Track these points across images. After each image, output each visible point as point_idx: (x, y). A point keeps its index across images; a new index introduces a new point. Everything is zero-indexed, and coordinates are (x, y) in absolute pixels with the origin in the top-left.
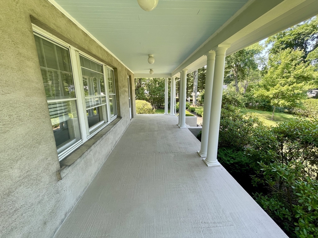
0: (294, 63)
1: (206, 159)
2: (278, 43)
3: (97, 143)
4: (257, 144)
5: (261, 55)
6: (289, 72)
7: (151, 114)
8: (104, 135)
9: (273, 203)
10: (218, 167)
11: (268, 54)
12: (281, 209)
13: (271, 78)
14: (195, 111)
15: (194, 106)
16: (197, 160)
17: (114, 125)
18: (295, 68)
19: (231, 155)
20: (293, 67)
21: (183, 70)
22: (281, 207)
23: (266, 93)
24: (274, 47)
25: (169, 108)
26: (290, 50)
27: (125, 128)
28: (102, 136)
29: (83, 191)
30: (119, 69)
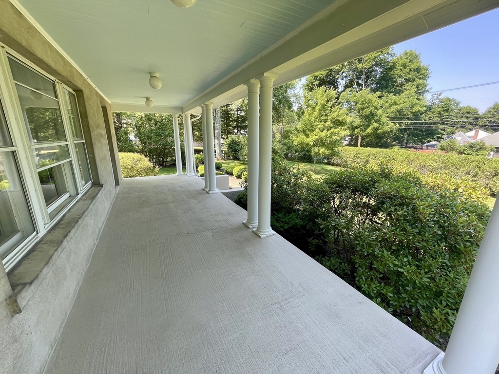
0: (329, 104)
1: (257, 230)
2: (312, 78)
3: (71, 234)
4: (313, 199)
5: (296, 92)
6: (326, 115)
7: (151, 177)
8: (80, 218)
9: (333, 262)
10: (274, 237)
11: (302, 90)
12: (341, 266)
13: (309, 121)
14: (223, 168)
15: (218, 160)
16: (246, 233)
17: (93, 200)
18: (331, 110)
19: (284, 220)
20: (329, 109)
21: (206, 103)
22: (341, 263)
23: (307, 140)
24: (308, 82)
25: (184, 164)
26: (325, 88)
27: (110, 203)
28: (77, 222)
29: (60, 327)
30: (86, 92)
